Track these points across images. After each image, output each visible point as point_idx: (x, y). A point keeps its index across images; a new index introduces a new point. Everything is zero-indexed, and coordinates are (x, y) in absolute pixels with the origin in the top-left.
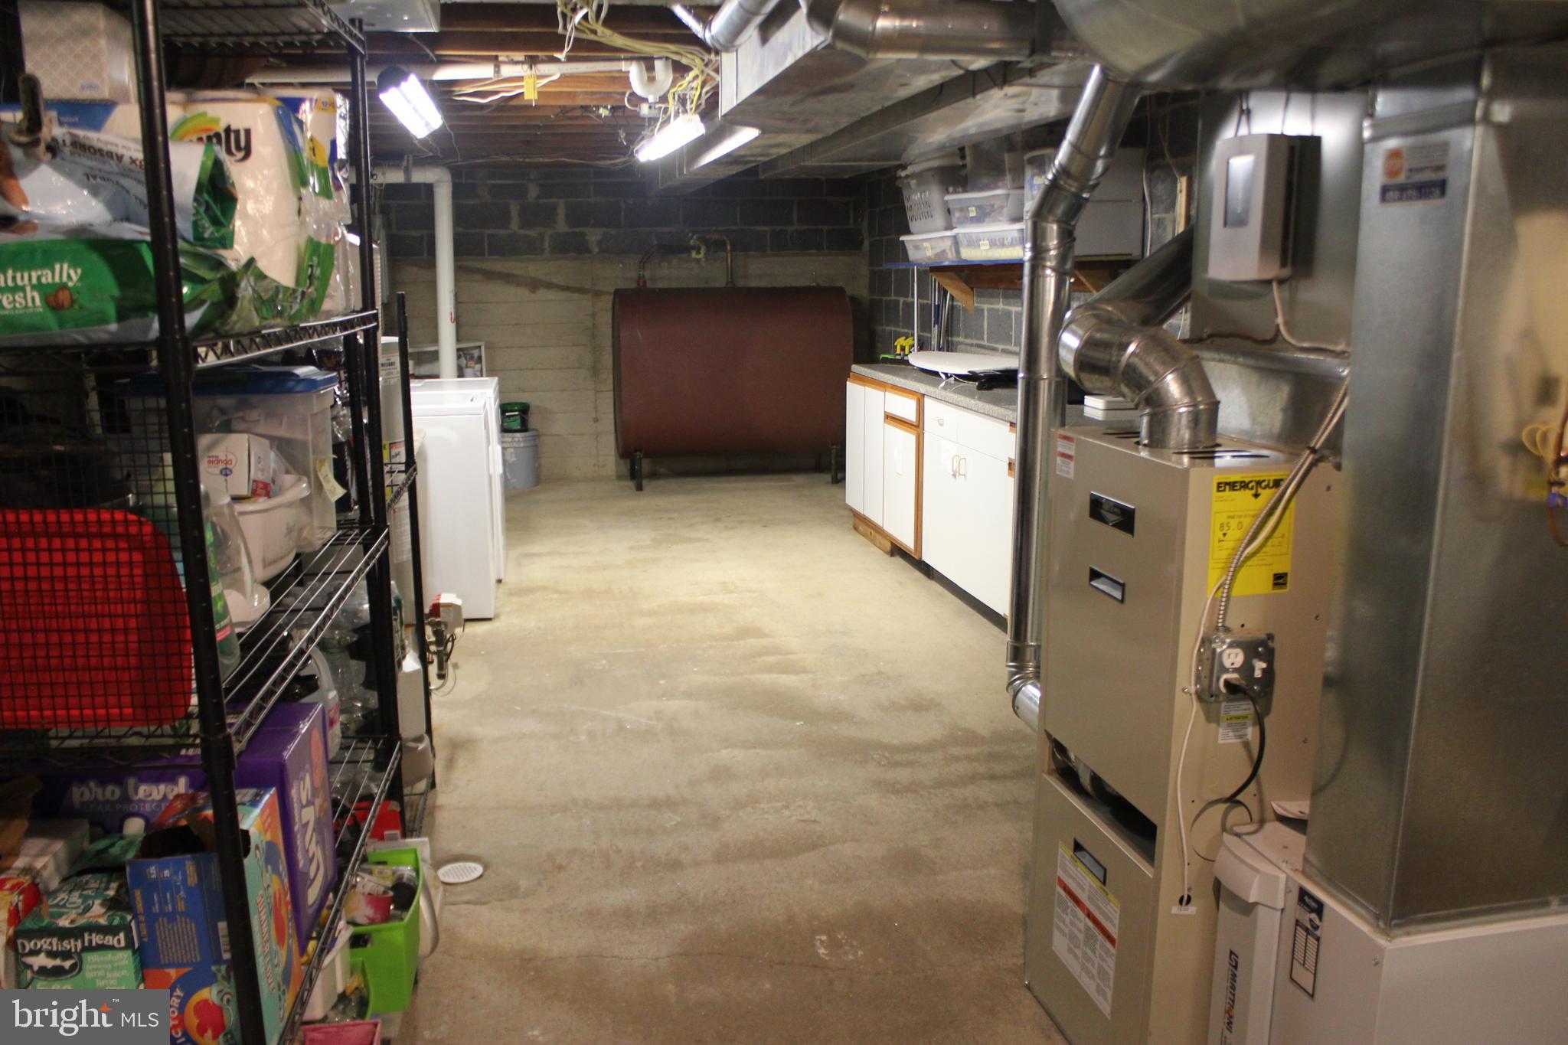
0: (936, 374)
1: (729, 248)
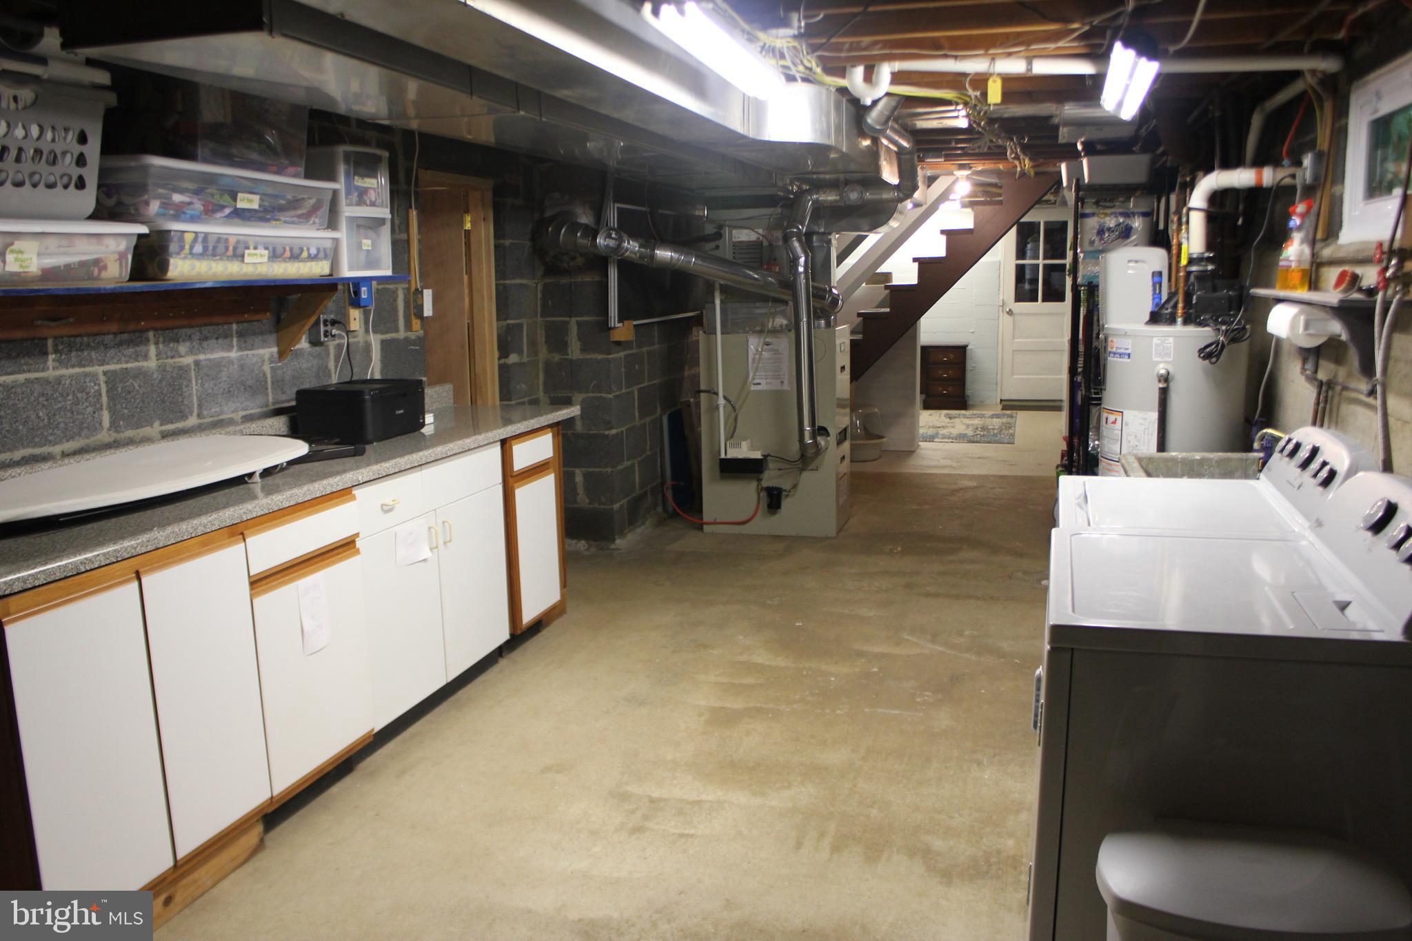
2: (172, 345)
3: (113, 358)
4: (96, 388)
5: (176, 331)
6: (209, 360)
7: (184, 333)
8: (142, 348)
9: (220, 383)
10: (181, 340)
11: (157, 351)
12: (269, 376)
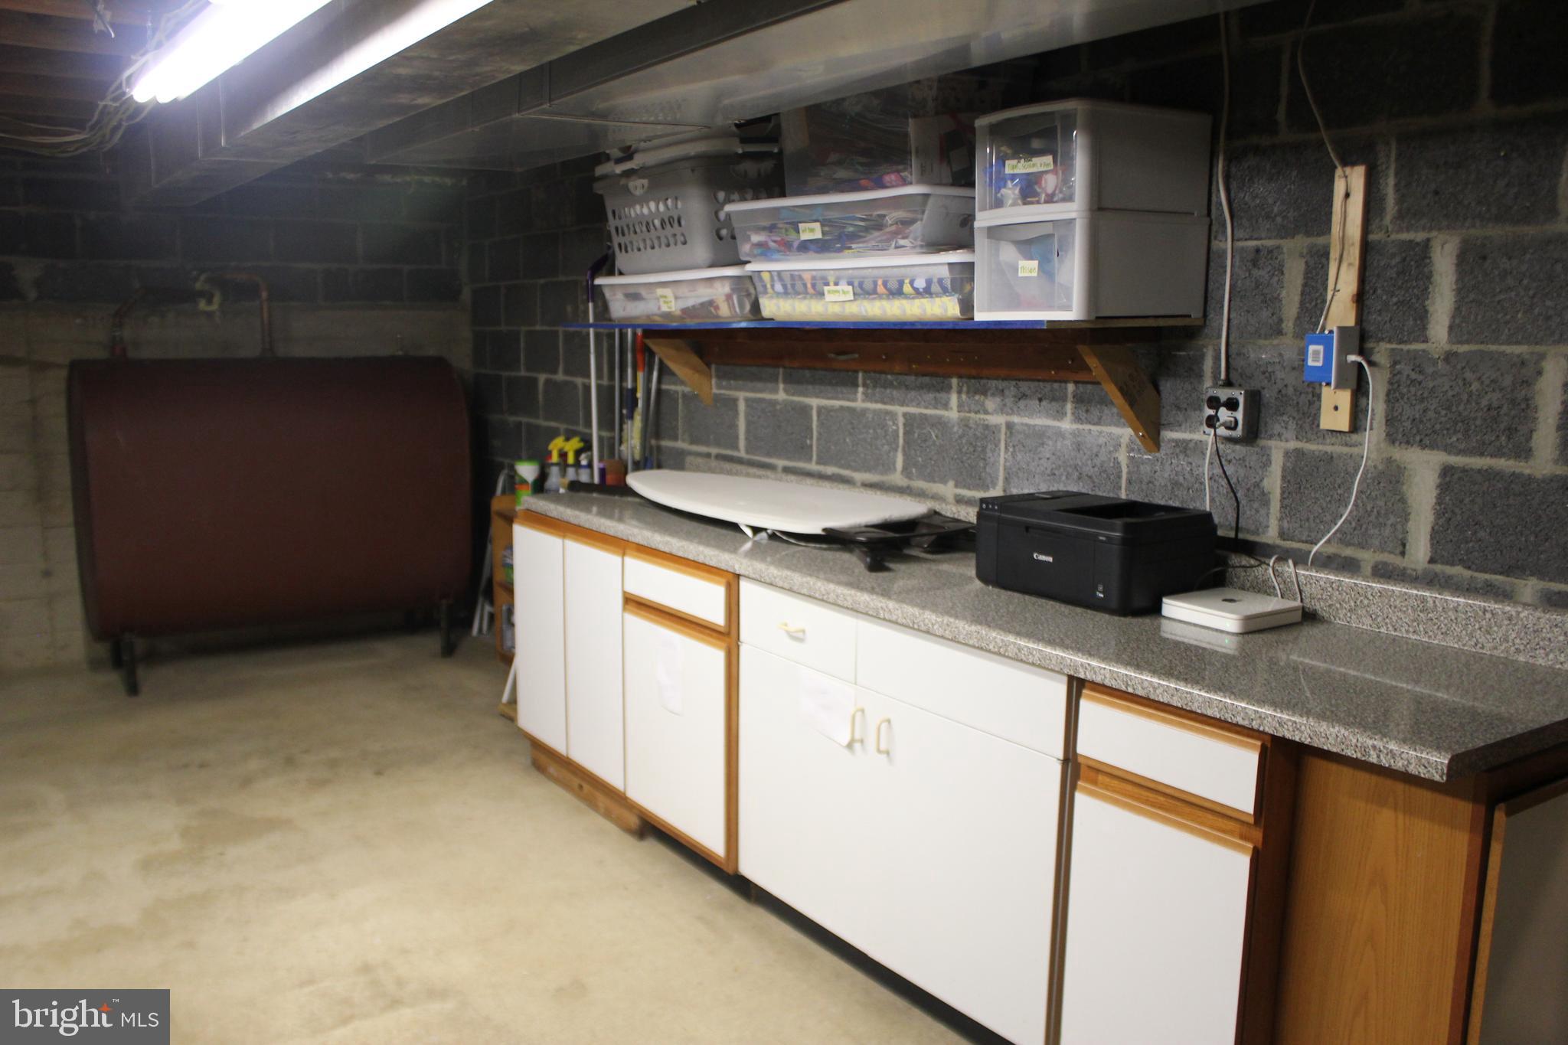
0: (734, 527)
1: (264, 295)
2: (977, 397)
3: (912, 401)
4: (894, 427)
5: (983, 382)
6: (1027, 425)
7: (994, 385)
8: (943, 395)
9: (1040, 459)
10: (989, 394)
11: (959, 401)
12: (1125, 470)
